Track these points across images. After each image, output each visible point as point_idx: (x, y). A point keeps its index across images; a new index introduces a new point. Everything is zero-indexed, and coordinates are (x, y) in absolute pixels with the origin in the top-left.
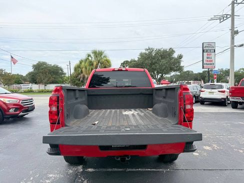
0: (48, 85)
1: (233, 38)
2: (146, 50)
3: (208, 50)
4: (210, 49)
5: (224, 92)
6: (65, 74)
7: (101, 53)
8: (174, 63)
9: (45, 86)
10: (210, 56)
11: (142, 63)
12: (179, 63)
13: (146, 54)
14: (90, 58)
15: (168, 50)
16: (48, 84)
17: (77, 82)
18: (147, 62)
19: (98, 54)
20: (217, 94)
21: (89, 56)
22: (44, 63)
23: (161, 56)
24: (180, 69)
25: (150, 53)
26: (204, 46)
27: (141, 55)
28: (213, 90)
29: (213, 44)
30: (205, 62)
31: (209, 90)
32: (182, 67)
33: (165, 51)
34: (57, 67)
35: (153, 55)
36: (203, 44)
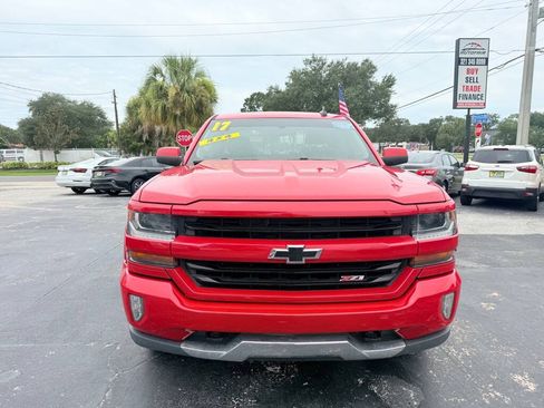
0: (62, 152)
1: (532, 29)
2: (308, 62)
3: (469, 58)
4: (476, 56)
5: (533, 171)
6: (111, 124)
7: (187, 65)
8: (375, 98)
9: (57, 153)
10: (475, 76)
11: (297, 97)
12: (387, 95)
13: (306, 73)
14: (159, 79)
15: (359, 65)
16: (62, 148)
17: (134, 143)
18: (308, 93)
19: (180, 67)
20: (514, 178)
21: (156, 71)
22: (57, 99)
23: (344, 78)
24: (388, 111)
25: (317, 70)
26: (461, 48)
27: (295, 76)
28: (503, 167)
29: (484, 45)
30: (460, 91)
31: (493, 166)
32: (392, 106)
33: (353, 67)
34: (90, 107)
35: (324, 75)
36: (458, 42)
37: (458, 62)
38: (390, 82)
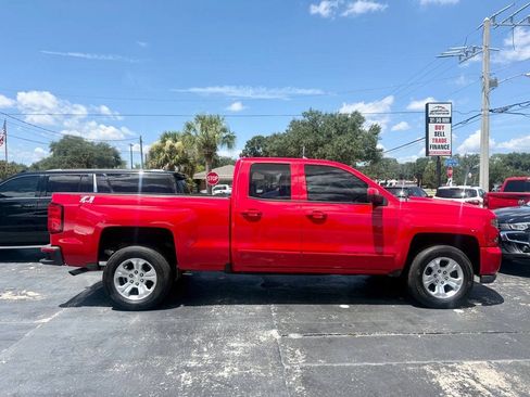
2: (305, 115)
4: (442, 116)
8: (364, 144)
10: (442, 131)
12: (374, 143)
13: (304, 124)
14: (192, 133)
15: (349, 116)
21: (189, 127)
27: (294, 124)
29: (448, 107)
30: (431, 143)
32: (378, 151)
36: (427, 106)
37: (428, 120)
38: (375, 130)
